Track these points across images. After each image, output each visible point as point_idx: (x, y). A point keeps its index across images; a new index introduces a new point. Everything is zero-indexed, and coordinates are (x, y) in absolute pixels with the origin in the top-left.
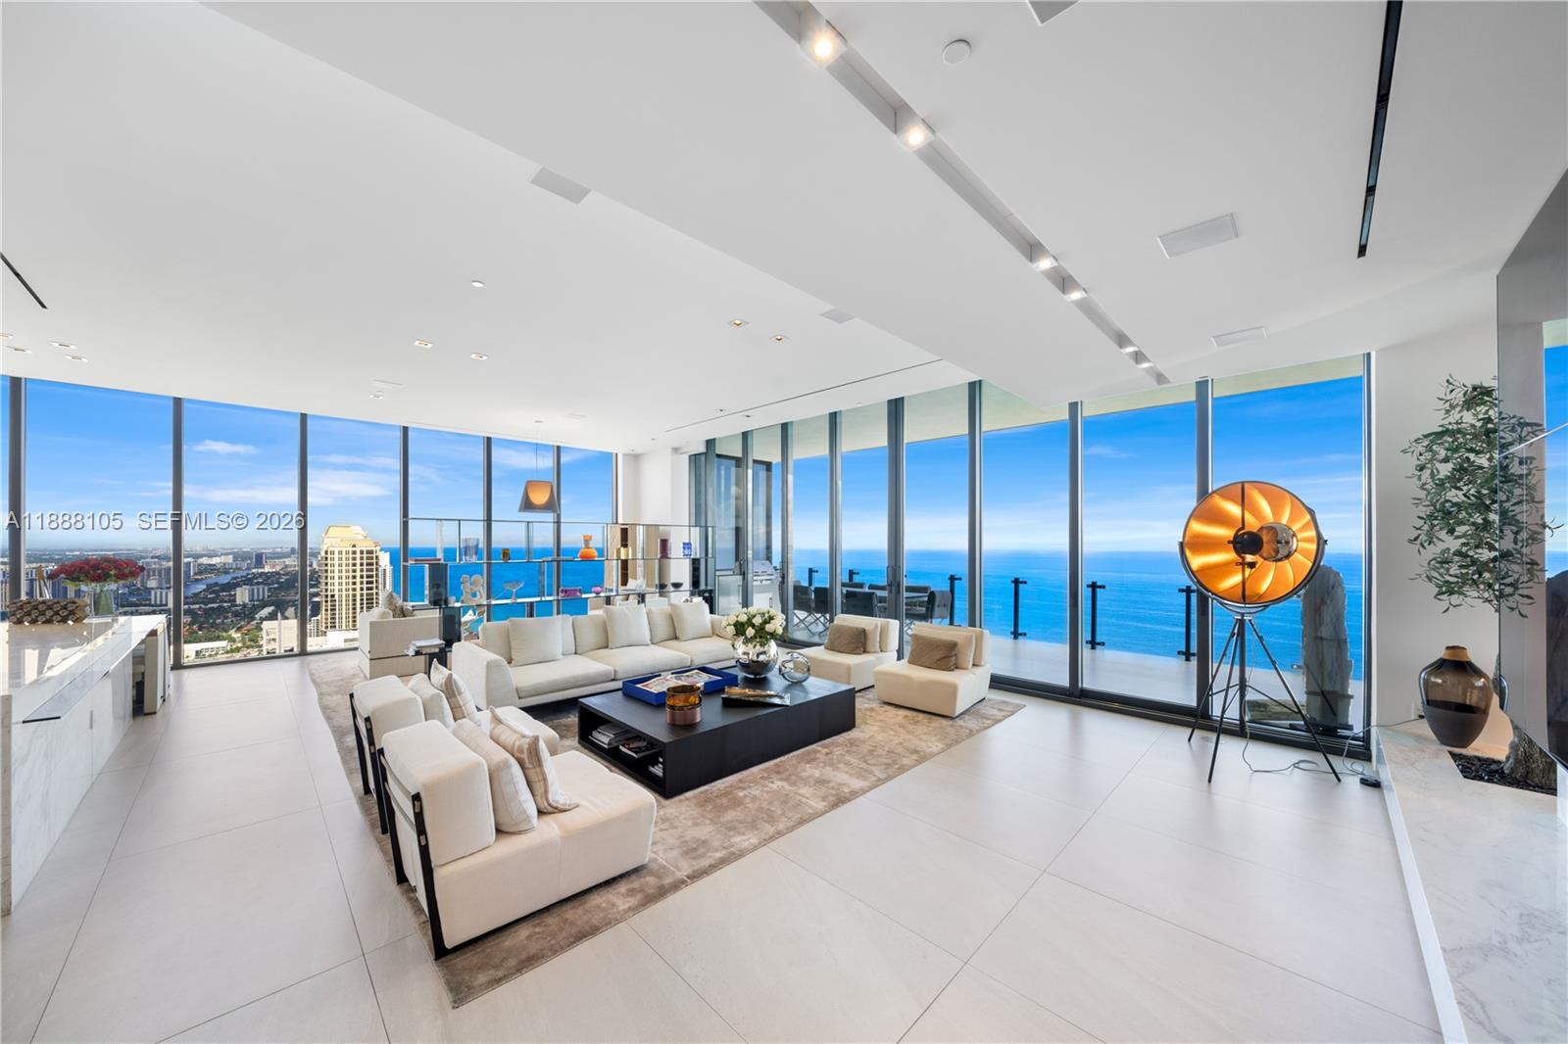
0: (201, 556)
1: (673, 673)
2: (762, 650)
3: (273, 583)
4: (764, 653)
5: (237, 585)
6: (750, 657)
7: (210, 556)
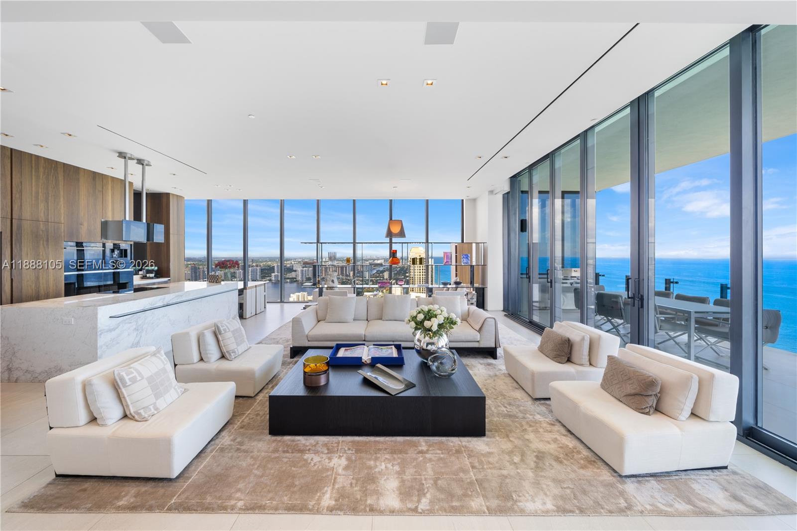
0: (375, 260)
1: (374, 345)
2: (431, 341)
3: (395, 271)
4: (432, 344)
5: (385, 271)
6: (422, 344)
7: (378, 260)
